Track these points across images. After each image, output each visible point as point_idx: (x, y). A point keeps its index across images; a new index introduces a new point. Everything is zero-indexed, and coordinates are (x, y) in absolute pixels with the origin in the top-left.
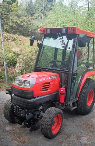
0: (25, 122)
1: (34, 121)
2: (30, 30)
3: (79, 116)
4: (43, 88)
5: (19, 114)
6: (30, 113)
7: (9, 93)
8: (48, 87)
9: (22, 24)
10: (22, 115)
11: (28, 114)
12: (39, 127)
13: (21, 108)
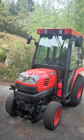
0: (29, 115)
1: (36, 115)
2: (16, 29)
3: (71, 107)
4: (44, 84)
5: (23, 108)
6: (33, 107)
7: (12, 88)
8: (48, 83)
9: (9, 22)
10: (26, 109)
11: (31, 108)
12: (38, 119)
13: (25, 103)
